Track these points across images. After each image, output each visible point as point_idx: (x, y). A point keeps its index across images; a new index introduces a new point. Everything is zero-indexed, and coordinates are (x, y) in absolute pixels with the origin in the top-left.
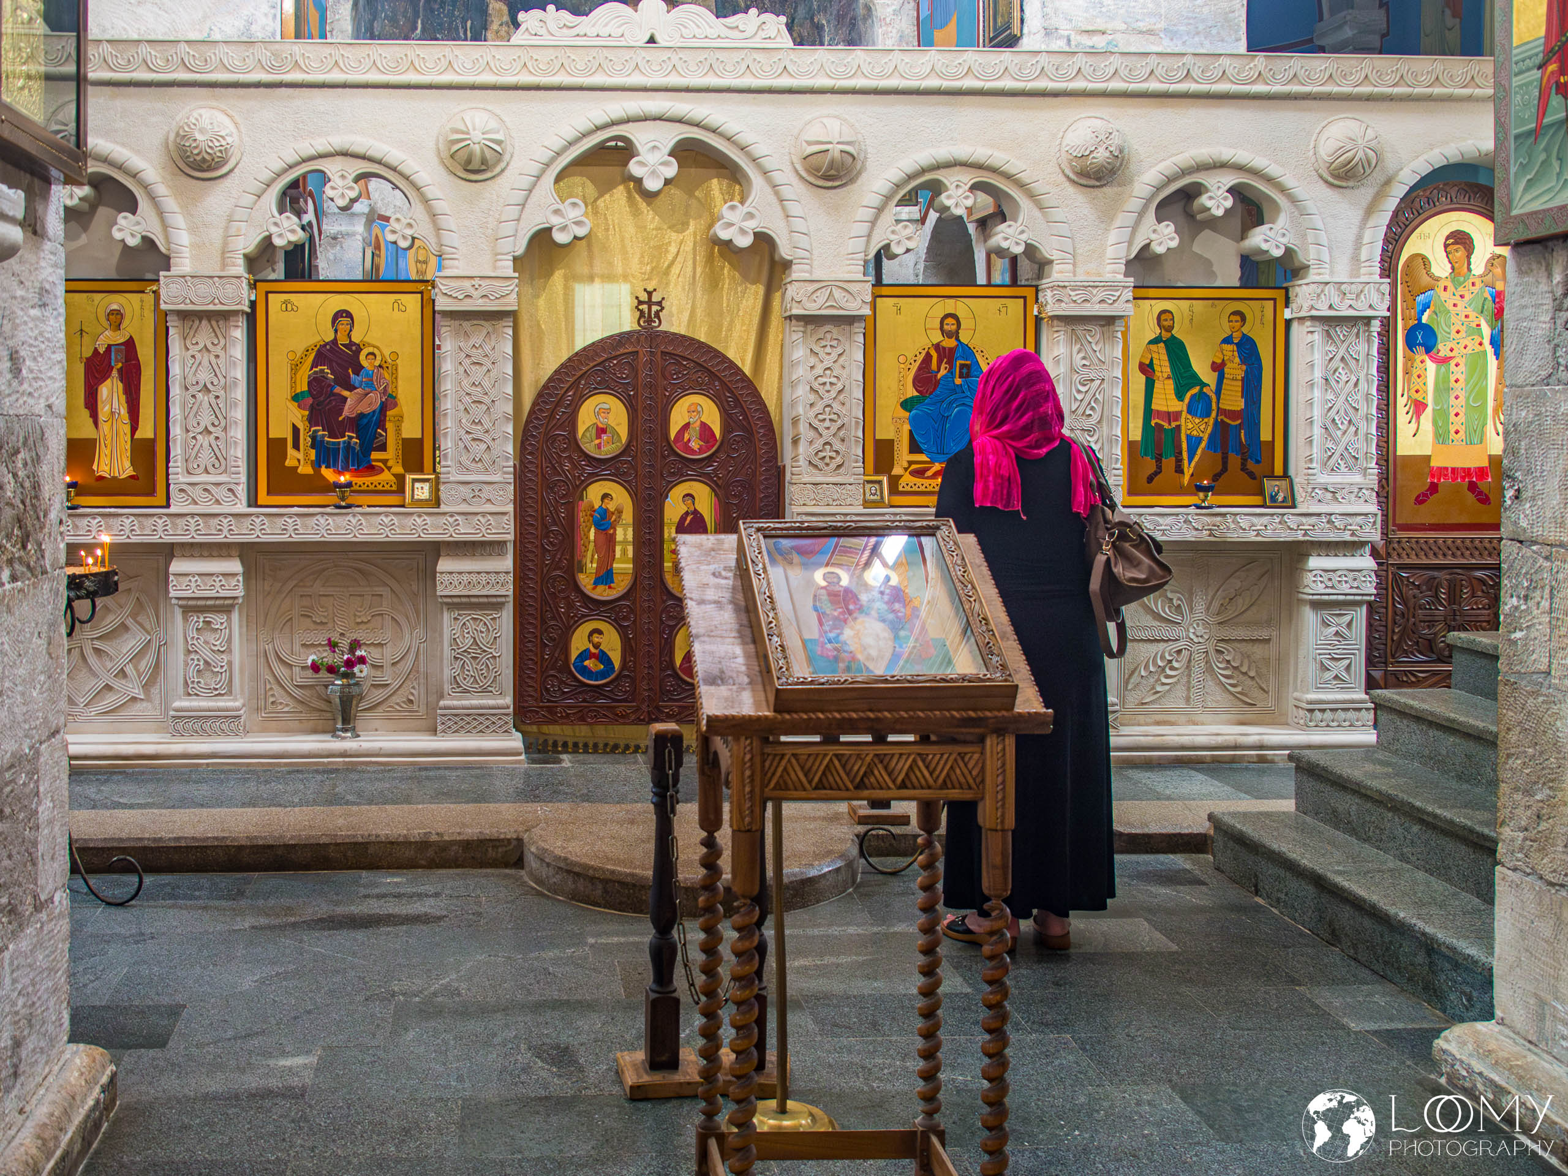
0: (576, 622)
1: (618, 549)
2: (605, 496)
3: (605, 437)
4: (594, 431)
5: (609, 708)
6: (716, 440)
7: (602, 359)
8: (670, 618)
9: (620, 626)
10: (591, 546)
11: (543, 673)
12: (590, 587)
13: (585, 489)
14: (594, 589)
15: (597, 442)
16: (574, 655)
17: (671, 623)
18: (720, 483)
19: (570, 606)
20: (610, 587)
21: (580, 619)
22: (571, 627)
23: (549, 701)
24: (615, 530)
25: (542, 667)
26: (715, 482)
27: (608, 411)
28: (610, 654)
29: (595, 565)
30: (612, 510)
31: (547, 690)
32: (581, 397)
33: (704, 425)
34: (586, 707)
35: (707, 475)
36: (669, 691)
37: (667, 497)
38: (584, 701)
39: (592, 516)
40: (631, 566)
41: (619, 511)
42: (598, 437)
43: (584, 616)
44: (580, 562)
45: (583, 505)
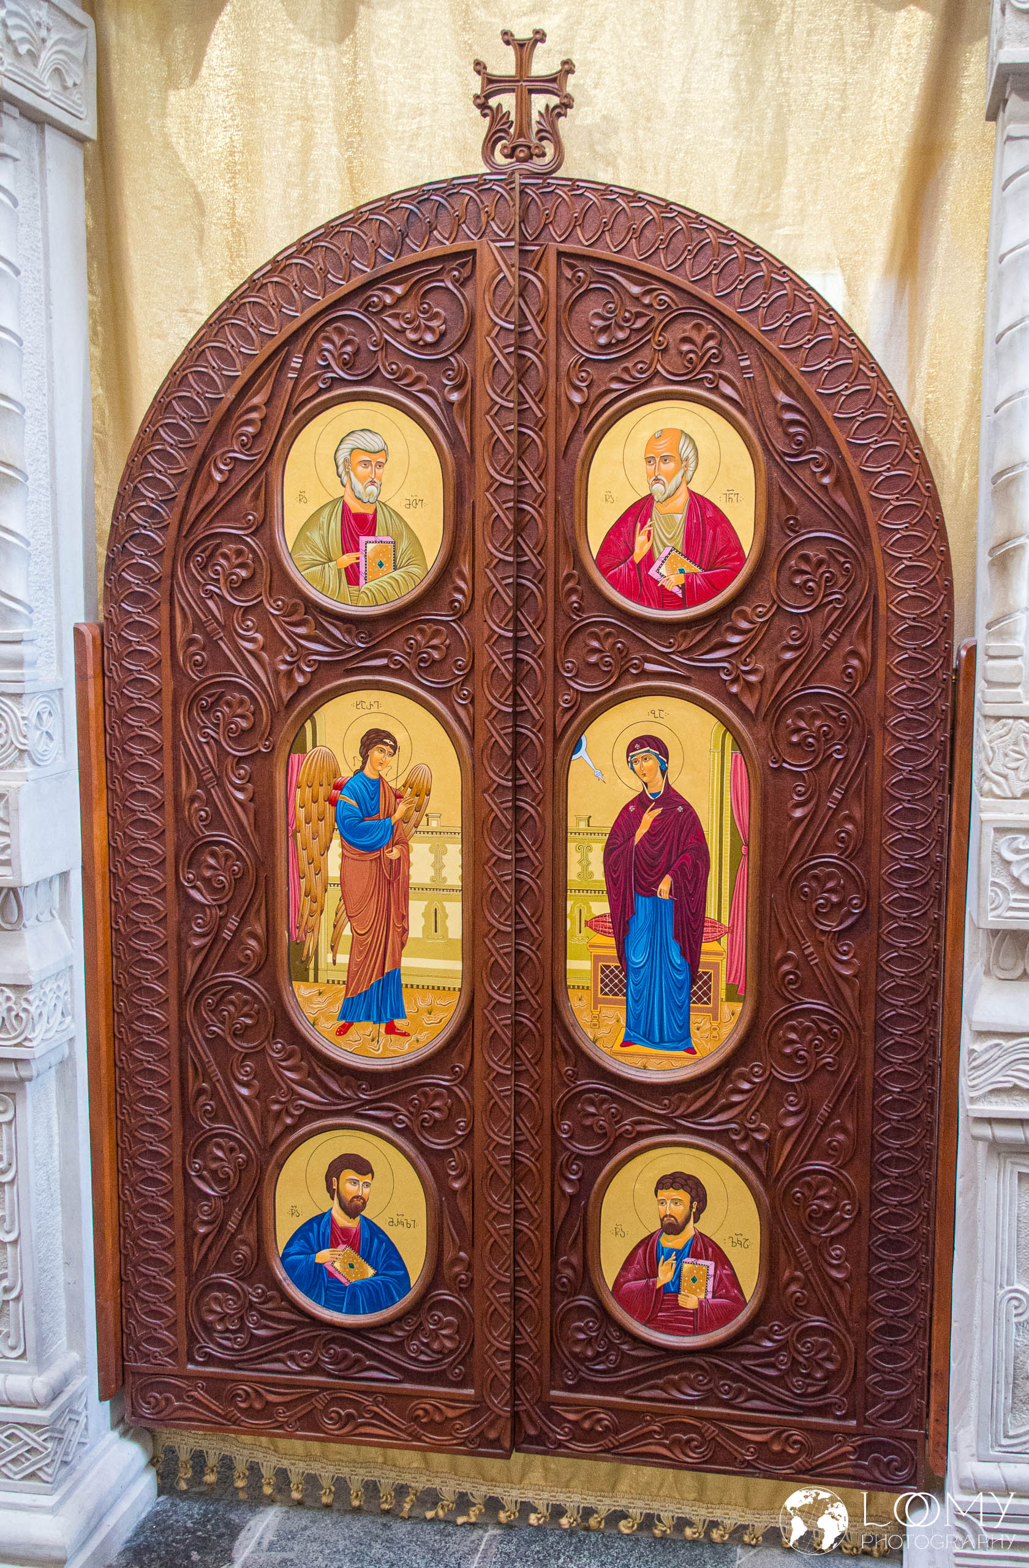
0: (290, 1129)
1: (417, 909)
2: (374, 739)
3: (369, 546)
4: (336, 525)
5: (390, 1398)
6: (741, 559)
7: (357, 281)
8: (586, 1133)
9: (422, 1149)
10: (333, 896)
11: (192, 1278)
12: (329, 1025)
13: (309, 713)
14: (343, 1031)
15: (349, 559)
16: (285, 1228)
17: (588, 1149)
18: (750, 704)
19: (267, 1082)
20: (391, 1029)
21: (300, 1122)
22: (275, 1144)
23: (210, 1360)
24: (406, 851)
25: (188, 1258)
26: (733, 700)
27: (378, 458)
28: (394, 1234)
29: (343, 959)
30: (397, 784)
31: (208, 1328)
32: (291, 409)
33: (699, 505)
34: (323, 1388)
35: (708, 676)
36: (582, 1359)
37: (577, 747)
38: (316, 1369)
39: (333, 802)
40: (457, 965)
41: (421, 791)
42: (350, 544)
43: (310, 1115)
44: (297, 946)
45: (306, 768)
